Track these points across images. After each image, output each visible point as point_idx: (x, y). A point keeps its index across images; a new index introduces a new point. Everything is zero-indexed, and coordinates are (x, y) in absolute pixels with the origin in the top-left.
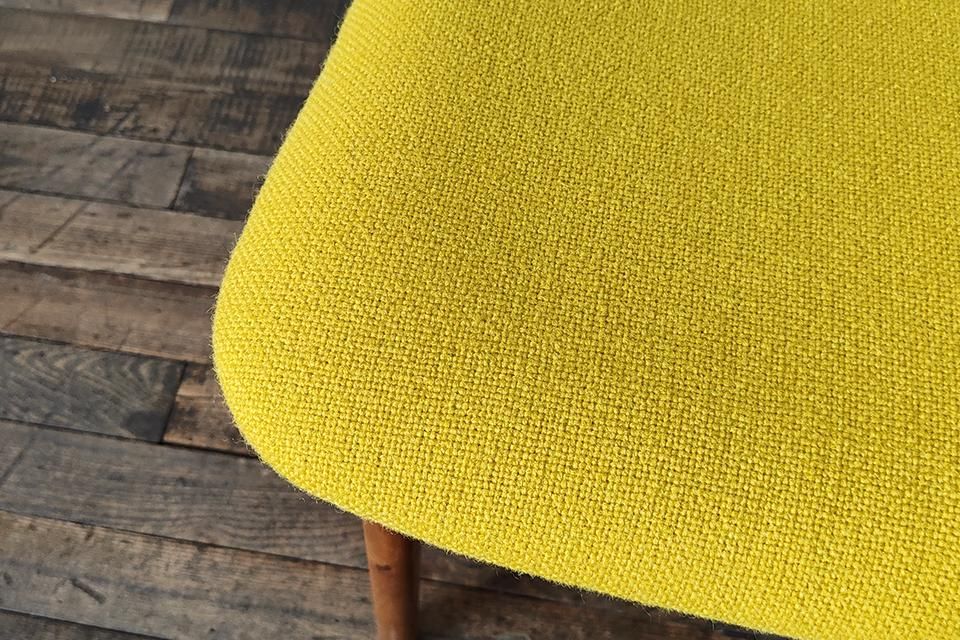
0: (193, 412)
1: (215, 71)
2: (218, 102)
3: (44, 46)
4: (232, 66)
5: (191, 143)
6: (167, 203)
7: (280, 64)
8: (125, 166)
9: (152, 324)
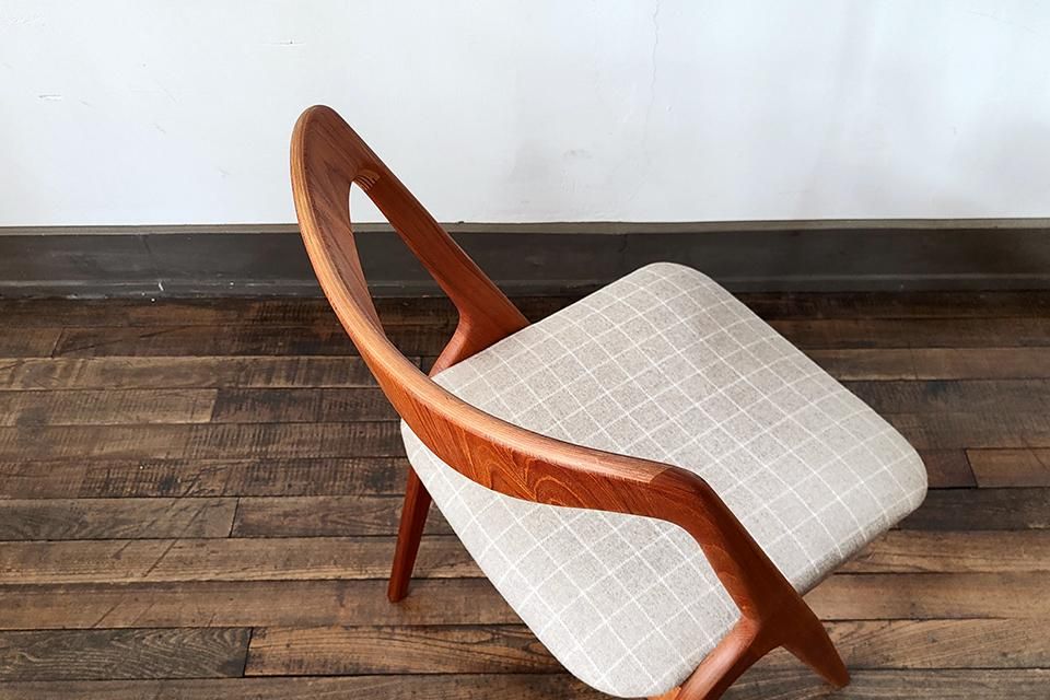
0: (260, 656)
1: (246, 450)
2: (251, 468)
3: (131, 448)
4: (257, 445)
5: (237, 496)
6: (228, 535)
7: (287, 440)
8: (197, 515)
9: (228, 608)
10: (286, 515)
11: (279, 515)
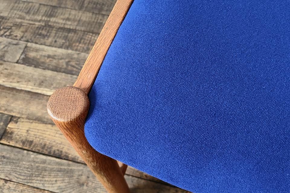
0: (12, 133)
1: (39, 18)
2: (39, 28)
4: (46, 16)
5: (27, 41)
6: (16, 61)
7: (62, 17)
8: (4, 47)
9: (3, 102)
10: (49, 57)
11: (45, 56)
